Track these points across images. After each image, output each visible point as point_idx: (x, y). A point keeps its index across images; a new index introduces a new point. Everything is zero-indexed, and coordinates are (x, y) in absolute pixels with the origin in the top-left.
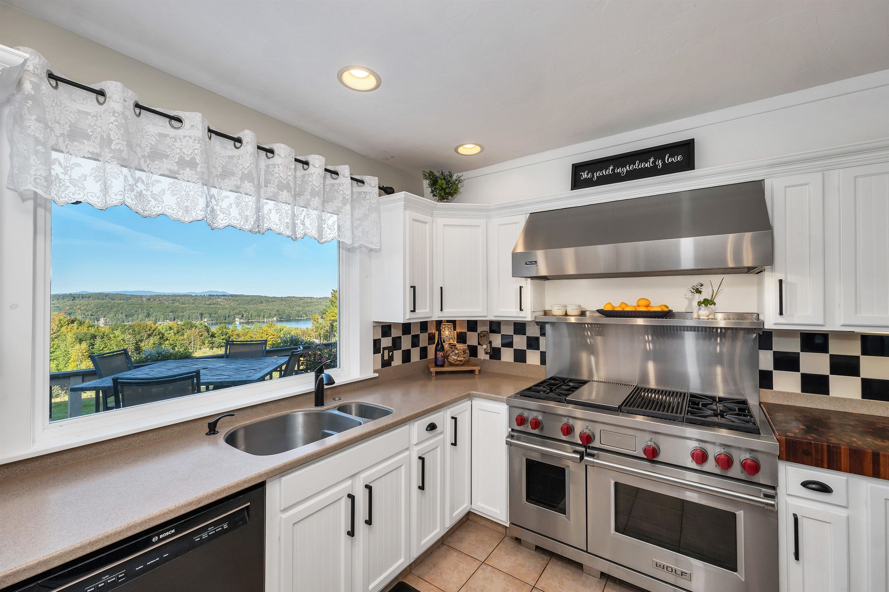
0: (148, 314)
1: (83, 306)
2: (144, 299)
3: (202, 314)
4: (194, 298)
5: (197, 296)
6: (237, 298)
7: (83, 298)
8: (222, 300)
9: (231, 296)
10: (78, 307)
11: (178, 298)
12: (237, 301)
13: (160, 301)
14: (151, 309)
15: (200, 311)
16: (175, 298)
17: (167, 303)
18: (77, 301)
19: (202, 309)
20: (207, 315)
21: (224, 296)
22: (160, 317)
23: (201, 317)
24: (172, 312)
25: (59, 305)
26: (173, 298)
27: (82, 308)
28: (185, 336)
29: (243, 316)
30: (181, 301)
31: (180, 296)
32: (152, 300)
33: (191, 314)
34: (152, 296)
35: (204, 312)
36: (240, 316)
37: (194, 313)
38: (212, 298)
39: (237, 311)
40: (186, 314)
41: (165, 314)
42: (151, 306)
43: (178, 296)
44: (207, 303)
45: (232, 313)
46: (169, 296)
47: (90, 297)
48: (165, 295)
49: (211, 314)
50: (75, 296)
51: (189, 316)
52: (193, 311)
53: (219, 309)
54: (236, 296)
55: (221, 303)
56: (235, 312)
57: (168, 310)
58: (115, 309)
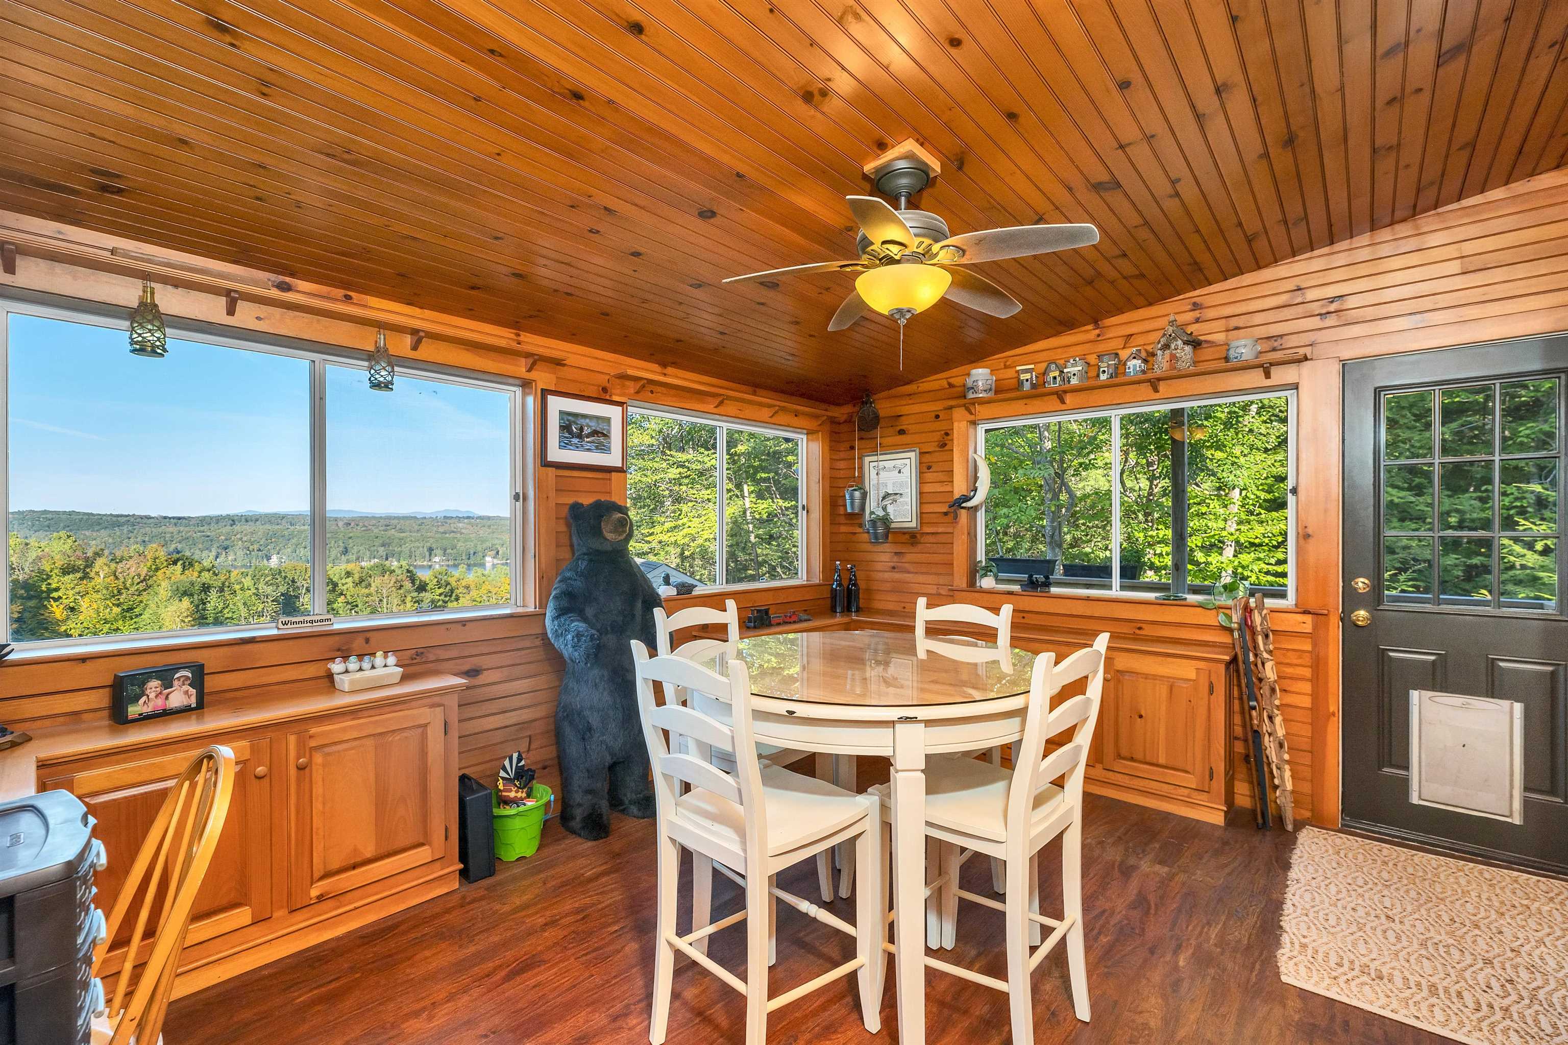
0: (346, 548)
1: (246, 535)
2: (341, 524)
3: (431, 550)
4: (419, 523)
5: (425, 518)
6: (489, 523)
7: (247, 521)
8: (465, 525)
9: (480, 518)
10: (238, 536)
11: (395, 522)
12: (489, 527)
13: (364, 526)
14: (350, 541)
15: (429, 544)
16: (388, 522)
17: (376, 531)
18: (237, 528)
19: (432, 540)
20: (439, 552)
21: (468, 518)
22: (364, 554)
23: (430, 555)
24: (383, 545)
25: (209, 534)
26: (387, 522)
27: (245, 539)
28: (373, 589)
29: (498, 553)
30: (398, 527)
31: (398, 518)
32: (352, 524)
33: (413, 549)
34: (353, 519)
35: (434, 546)
36: (494, 552)
37: (418, 548)
38: (449, 521)
39: (489, 544)
40: (406, 549)
41: (372, 549)
42: (351, 535)
43: (395, 518)
44: (441, 530)
45: (479, 548)
46: (378, 519)
47: (257, 520)
48: (374, 518)
49: (445, 550)
50: (236, 518)
51: (411, 552)
52: (417, 544)
53: (458, 541)
54: (489, 518)
55: (463, 531)
56: (484, 546)
57: (378, 542)
58: (294, 541)
